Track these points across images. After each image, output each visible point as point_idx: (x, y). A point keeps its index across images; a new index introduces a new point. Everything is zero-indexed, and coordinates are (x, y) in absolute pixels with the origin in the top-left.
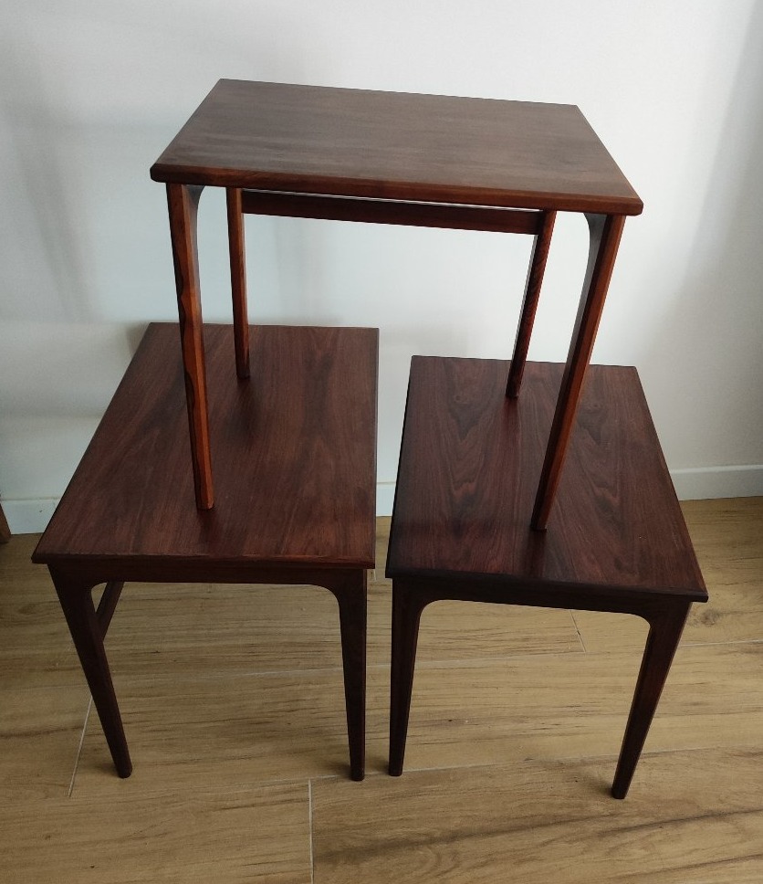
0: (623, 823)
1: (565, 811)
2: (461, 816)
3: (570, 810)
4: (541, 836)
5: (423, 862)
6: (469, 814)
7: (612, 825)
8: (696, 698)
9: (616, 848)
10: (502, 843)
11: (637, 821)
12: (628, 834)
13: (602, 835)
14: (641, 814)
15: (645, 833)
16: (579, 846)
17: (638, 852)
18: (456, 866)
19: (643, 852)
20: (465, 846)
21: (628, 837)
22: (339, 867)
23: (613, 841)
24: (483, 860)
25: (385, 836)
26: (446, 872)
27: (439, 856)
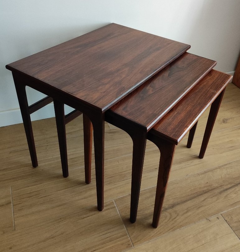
0: (225, 187)
1: (205, 189)
2: (172, 199)
3: (207, 188)
4: (202, 198)
5: (166, 217)
6: (174, 197)
7: (222, 189)
8: (231, 145)
9: (226, 196)
10: (189, 204)
11: (229, 186)
12: (228, 191)
13: (221, 193)
14: (230, 183)
15: (233, 189)
16: (215, 198)
17: (234, 195)
18: (178, 215)
19: (235, 195)
20: (178, 208)
21: (229, 191)
22: (136, 227)
23: (225, 194)
24: (186, 211)
25: (149, 212)
26: (175, 218)
27: (170, 214)
